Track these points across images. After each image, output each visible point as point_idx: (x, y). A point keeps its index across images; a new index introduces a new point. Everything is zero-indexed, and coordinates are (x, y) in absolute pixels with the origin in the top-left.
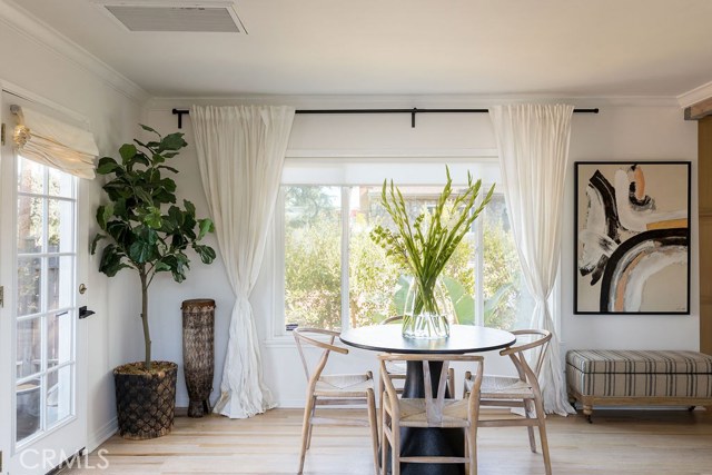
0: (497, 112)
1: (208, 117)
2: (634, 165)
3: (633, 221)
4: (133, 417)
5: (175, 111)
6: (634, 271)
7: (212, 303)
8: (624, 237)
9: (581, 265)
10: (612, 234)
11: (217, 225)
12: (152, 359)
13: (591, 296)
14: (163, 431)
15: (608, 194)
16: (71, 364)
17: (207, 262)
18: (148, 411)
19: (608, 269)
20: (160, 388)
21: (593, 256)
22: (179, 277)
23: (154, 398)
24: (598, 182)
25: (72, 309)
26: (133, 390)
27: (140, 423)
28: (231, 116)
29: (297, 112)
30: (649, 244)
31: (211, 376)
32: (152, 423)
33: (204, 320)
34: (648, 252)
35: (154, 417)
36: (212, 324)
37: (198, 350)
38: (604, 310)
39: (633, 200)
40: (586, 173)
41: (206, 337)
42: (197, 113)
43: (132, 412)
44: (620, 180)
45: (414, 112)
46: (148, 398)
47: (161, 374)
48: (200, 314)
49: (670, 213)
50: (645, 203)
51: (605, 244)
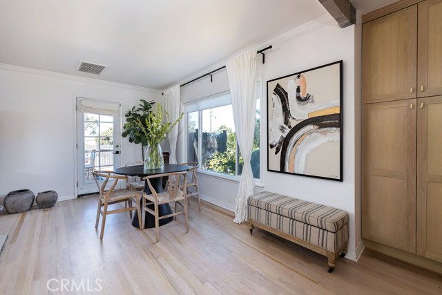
2: (299, 74)
3: (299, 112)
6: (300, 147)
8: (293, 124)
9: (270, 142)
10: (286, 122)
13: (275, 160)
15: (283, 97)
19: (285, 142)
21: (276, 137)
30: (310, 127)
34: (310, 133)
38: (282, 171)
39: (299, 98)
44: (290, 86)
49: (325, 104)
50: (306, 99)
51: (282, 129)
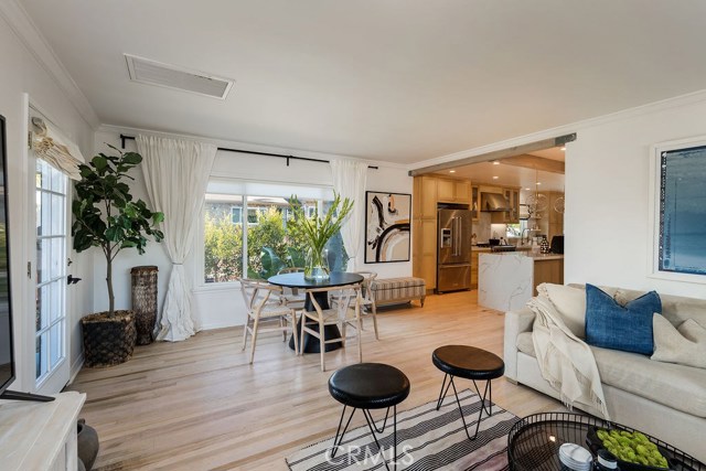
0: (333, 162)
1: (152, 143)
2: (390, 194)
3: (390, 220)
4: (104, 351)
5: (122, 136)
6: (389, 243)
7: (156, 268)
8: (386, 227)
9: (368, 240)
10: (381, 226)
11: (165, 217)
12: (115, 309)
13: (372, 254)
14: (129, 357)
15: (380, 207)
16: (62, 320)
17: (158, 241)
18: (118, 345)
19: (380, 240)
20: (127, 328)
21: (373, 236)
22: (142, 252)
23: (122, 336)
24: (376, 201)
25: (62, 278)
26: (105, 333)
27: (111, 354)
28: (170, 145)
29: (219, 149)
30: (396, 230)
31: (155, 317)
32: (121, 353)
33: (152, 279)
34: (395, 234)
35: (123, 349)
36: (156, 282)
37: (147, 300)
38: (378, 261)
39: (389, 210)
40: (371, 197)
41: (153, 291)
42: (141, 139)
43: (104, 348)
44: (384, 200)
45: (288, 157)
46: (118, 336)
47: (128, 318)
48: (149, 276)
49: (402, 217)
50: (394, 212)
51: (378, 230)
